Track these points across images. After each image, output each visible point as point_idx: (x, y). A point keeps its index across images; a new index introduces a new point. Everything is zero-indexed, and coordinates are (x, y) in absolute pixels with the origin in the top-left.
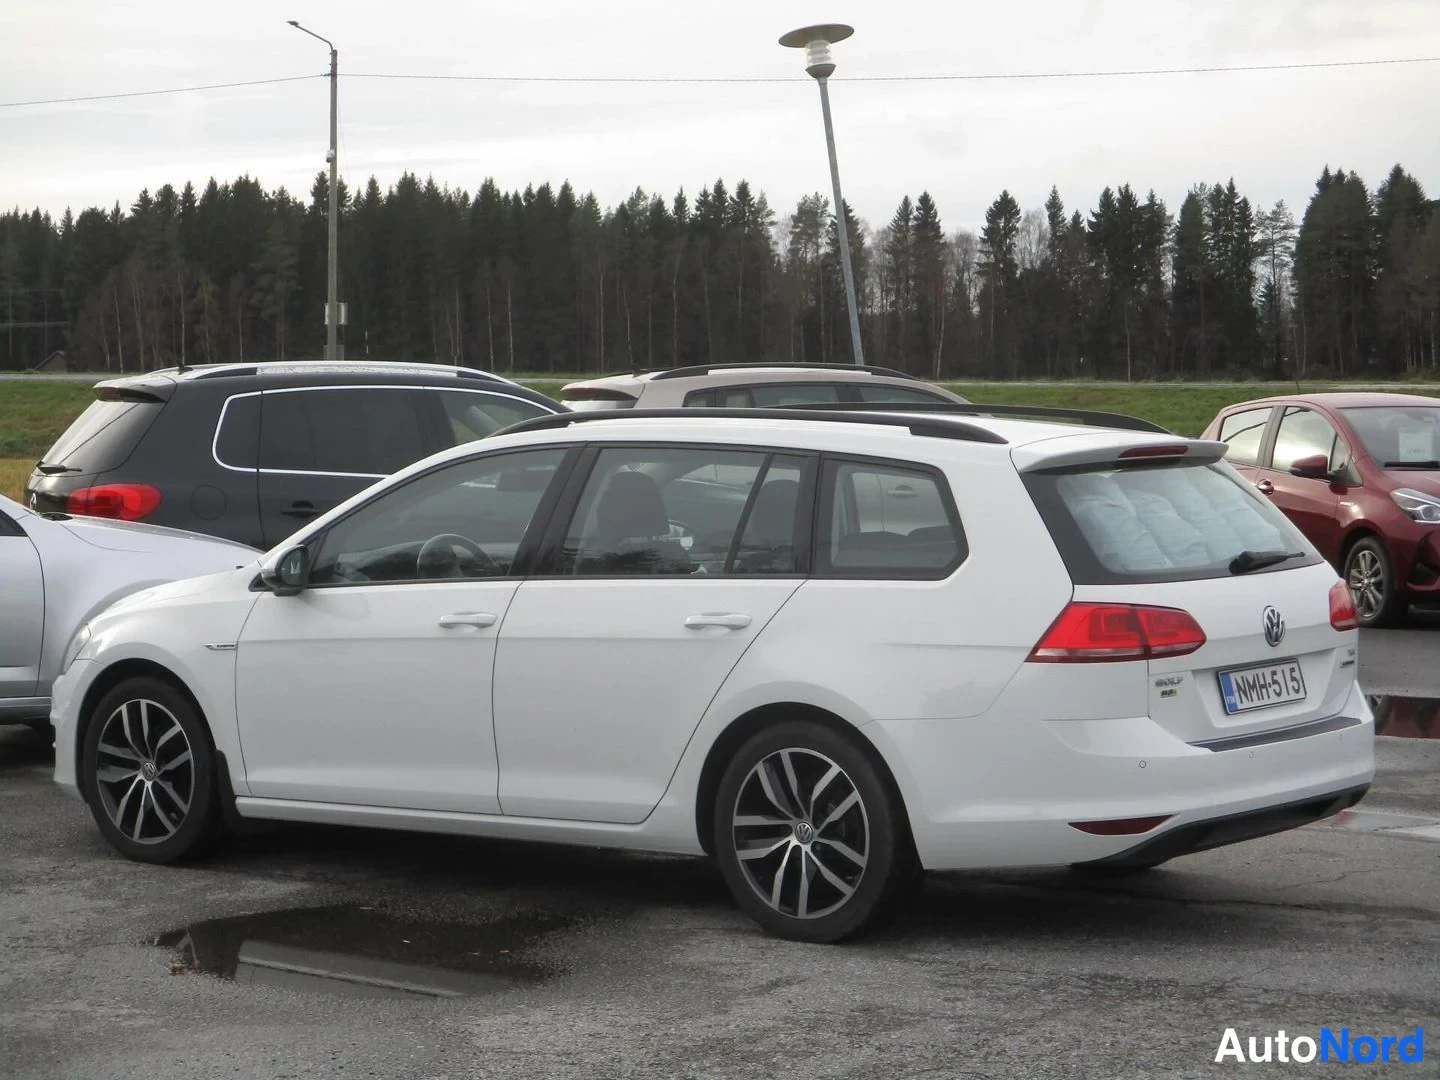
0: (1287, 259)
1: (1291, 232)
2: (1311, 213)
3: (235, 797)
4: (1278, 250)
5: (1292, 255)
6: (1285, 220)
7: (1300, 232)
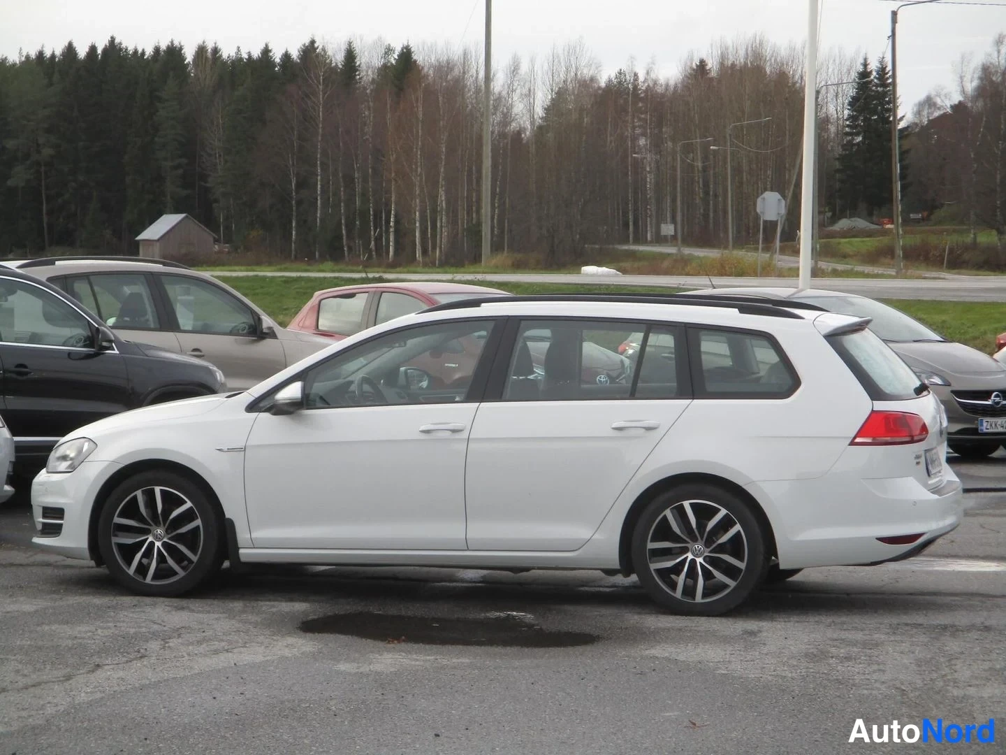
3: (239, 548)
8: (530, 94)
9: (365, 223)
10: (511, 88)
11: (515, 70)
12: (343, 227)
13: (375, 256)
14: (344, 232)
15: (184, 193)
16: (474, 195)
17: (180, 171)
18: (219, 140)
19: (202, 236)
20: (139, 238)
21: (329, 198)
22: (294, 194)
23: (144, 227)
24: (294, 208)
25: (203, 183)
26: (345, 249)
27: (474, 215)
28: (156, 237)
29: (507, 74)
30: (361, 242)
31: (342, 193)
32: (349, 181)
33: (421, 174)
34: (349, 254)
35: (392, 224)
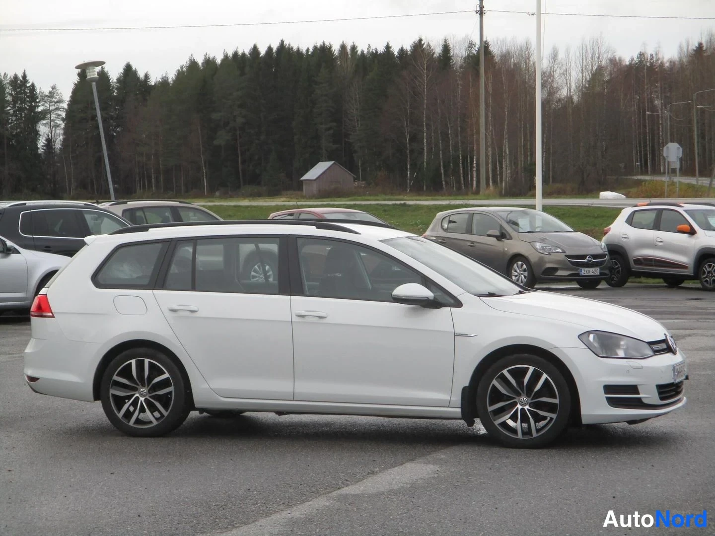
0: (59, 122)
1: (61, 105)
2: (75, 92)
4: (53, 116)
5: (63, 120)
6: (57, 97)
7: (68, 105)
8: (566, 73)
9: (456, 165)
10: (552, 69)
11: (554, 56)
12: (442, 168)
13: (463, 188)
14: (442, 171)
15: (335, 146)
16: (529, 144)
17: (331, 132)
18: (357, 109)
19: (346, 177)
20: (303, 178)
21: (432, 149)
22: (408, 146)
23: (307, 170)
24: (408, 156)
25: (347, 140)
26: (444, 183)
27: (529, 158)
28: (314, 178)
29: (549, 60)
30: (454, 178)
31: (441, 144)
32: (445, 136)
33: (492, 131)
34: (446, 186)
35: (474, 165)
